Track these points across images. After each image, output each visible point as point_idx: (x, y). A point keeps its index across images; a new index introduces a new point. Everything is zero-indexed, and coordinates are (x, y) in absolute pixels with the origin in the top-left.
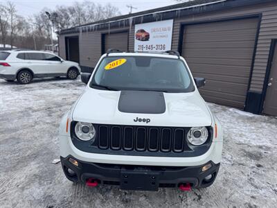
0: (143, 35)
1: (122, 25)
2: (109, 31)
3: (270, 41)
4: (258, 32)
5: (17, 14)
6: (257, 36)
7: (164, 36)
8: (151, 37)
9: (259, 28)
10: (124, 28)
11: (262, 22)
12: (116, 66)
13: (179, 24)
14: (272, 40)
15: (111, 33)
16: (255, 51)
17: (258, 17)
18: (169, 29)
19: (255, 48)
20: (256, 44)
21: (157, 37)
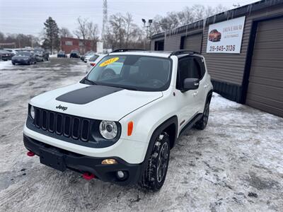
0: (216, 35)
1: (197, 27)
5: (134, 23)
7: (235, 36)
8: (222, 37)
10: (199, 30)
13: (251, 21)
15: (188, 36)
18: (240, 28)
21: (228, 37)
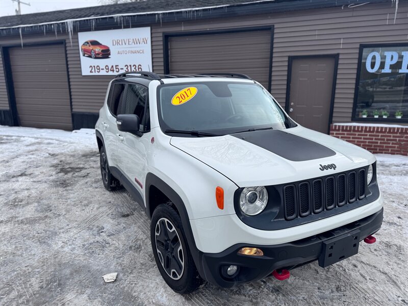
0: (98, 49)
1: (50, 32)
2: (22, 41)
3: (287, 59)
4: (272, 48)
6: (272, 53)
8: (112, 52)
9: (272, 43)
10: (57, 38)
11: (275, 36)
12: (187, 99)
13: (161, 35)
14: (289, 57)
16: (271, 71)
17: (269, 29)
18: (145, 42)
19: (271, 67)
20: (271, 62)
